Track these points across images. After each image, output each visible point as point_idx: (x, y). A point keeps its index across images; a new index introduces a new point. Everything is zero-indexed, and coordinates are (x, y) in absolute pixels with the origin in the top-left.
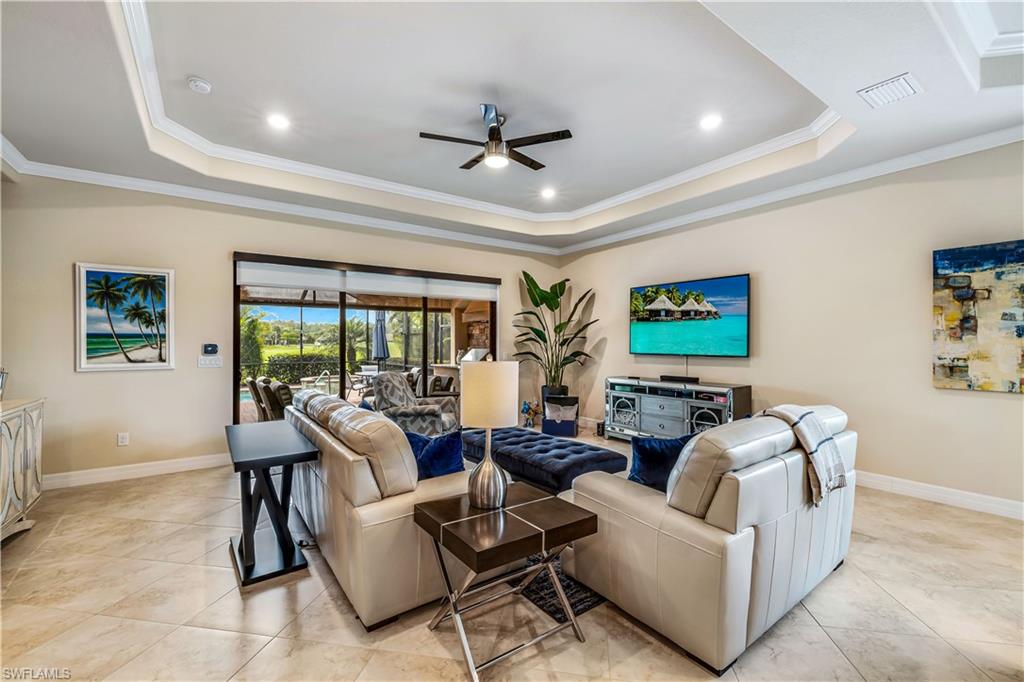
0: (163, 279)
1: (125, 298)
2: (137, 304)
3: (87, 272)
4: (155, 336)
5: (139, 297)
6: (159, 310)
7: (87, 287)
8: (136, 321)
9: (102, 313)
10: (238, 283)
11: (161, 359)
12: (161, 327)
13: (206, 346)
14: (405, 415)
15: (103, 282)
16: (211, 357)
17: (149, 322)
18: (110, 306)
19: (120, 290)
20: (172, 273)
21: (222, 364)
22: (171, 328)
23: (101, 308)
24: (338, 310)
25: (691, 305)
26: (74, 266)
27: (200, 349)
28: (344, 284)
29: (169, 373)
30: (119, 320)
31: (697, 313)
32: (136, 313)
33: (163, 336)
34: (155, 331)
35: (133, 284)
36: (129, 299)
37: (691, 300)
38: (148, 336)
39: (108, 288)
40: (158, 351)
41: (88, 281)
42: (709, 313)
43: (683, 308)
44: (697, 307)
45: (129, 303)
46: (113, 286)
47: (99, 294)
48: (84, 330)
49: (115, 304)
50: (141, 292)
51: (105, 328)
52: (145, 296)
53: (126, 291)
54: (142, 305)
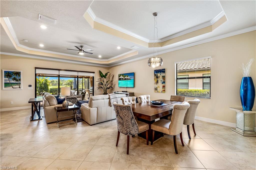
0: (20, 72)
1: (12, 76)
2: (15, 77)
3: (4, 71)
4: (18, 83)
5: (15, 76)
6: (19, 78)
7: (5, 74)
8: (14, 80)
9: (8, 79)
10: (36, 73)
11: (20, 88)
12: (20, 81)
13: (29, 85)
14: (70, 98)
15: (8, 73)
16: (30, 87)
17: (17, 81)
18: (9, 78)
19: (11, 75)
20: (22, 71)
21: (32, 89)
22: (22, 82)
23: (7, 78)
24: (58, 78)
25: (126, 77)
26: (2, 70)
27: (28, 86)
28: (59, 73)
29: (22, 90)
30: (11, 80)
31: (127, 79)
32: (15, 79)
33: (20, 83)
34: (18, 82)
35: (14, 73)
36: (13, 76)
37: (126, 76)
38: (17, 83)
39: (9, 74)
40: (19, 86)
41: (5, 73)
42: (129, 79)
43: (125, 78)
44: (127, 78)
45: (13, 77)
46: (10, 74)
47: (7, 75)
48: (4, 82)
49: (10, 77)
50: (15, 75)
51: (8, 82)
52: (16, 76)
53: (12, 75)
54: (16, 77)
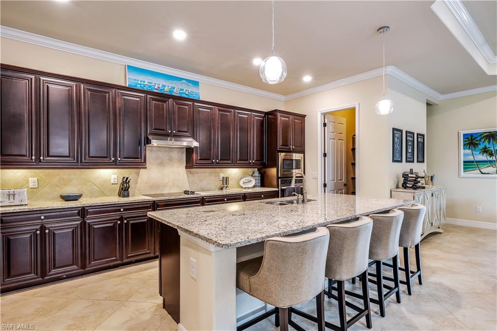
1: (479, 144)
2: (485, 146)
3: (464, 134)
5: (486, 143)
7: (464, 141)
8: (485, 154)
15: (470, 138)
17: (491, 155)
18: (473, 148)
19: (477, 141)
23: (469, 149)
26: (458, 133)
30: (477, 154)
32: (485, 151)
35: (483, 137)
39: (472, 140)
41: (464, 138)
45: (481, 146)
47: (468, 143)
48: (462, 159)
50: (487, 140)
51: (471, 158)
52: (489, 142)
53: (480, 141)
54: (488, 146)
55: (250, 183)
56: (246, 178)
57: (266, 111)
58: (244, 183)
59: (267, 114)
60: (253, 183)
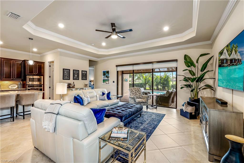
55: (15, 87)
56: (13, 85)
57: (23, 60)
58: (11, 87)
59: (23, 61)
60: (17, 86)
